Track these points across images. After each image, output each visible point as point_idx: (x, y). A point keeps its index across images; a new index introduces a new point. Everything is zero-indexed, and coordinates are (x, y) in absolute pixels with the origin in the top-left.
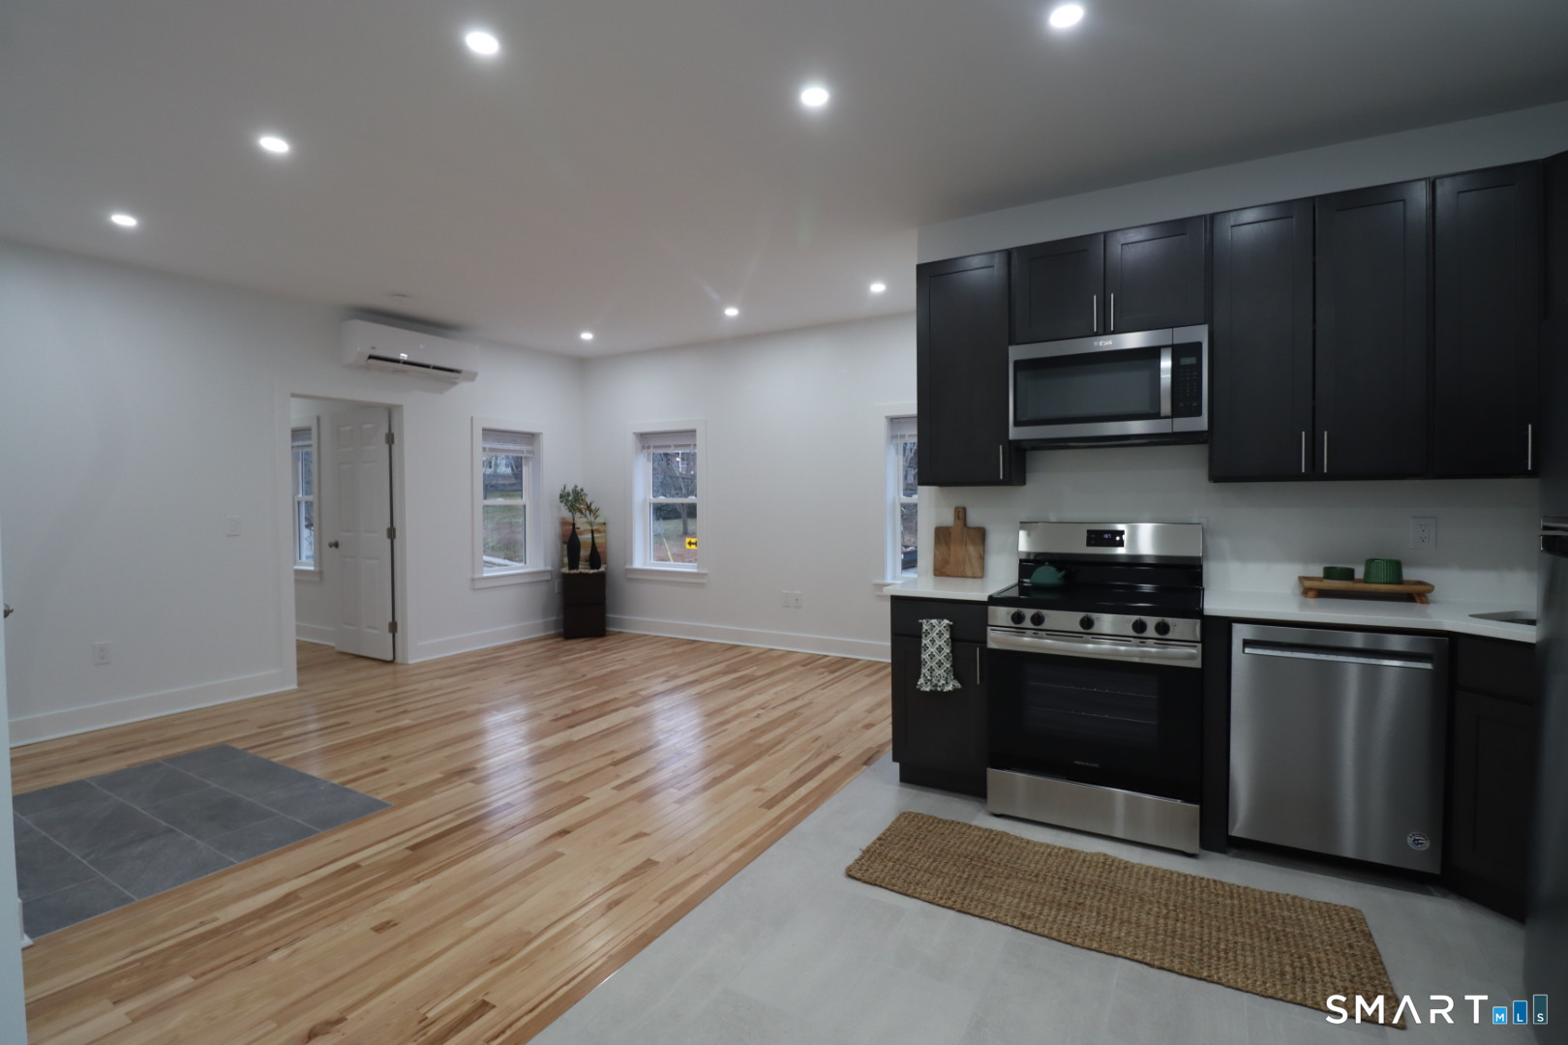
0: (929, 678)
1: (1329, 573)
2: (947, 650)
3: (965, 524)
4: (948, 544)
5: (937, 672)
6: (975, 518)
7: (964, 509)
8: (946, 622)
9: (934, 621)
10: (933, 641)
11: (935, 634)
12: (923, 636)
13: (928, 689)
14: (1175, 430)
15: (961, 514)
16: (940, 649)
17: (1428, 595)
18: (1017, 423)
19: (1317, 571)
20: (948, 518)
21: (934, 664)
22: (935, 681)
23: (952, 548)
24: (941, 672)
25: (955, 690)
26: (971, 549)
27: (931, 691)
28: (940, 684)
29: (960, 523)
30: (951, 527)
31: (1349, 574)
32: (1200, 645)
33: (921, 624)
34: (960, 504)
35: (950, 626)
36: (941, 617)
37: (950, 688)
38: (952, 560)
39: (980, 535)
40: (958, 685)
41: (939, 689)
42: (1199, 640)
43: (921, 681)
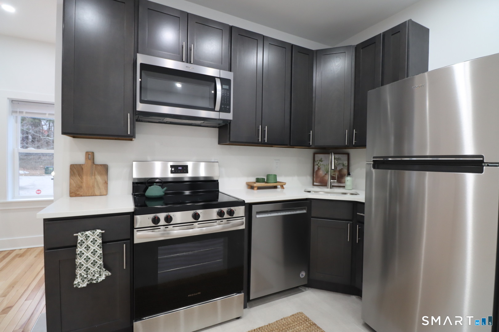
0: (85, 276)
1: (258, 180)
2: (100, 251)
3: (94, 163)
4: (80, 175)
5: (92, 269)
6: (100, 159)
7: (93, 153)
8: (99, 231)
9: (88, 233)
10: (88, 248)
11: (89, 242)
12: (78, 245)
13: (85, 285)
14: (220, 118)
15: (90, 156)
16: (94, 253)
17: (284, 186)
18: (142, 101)
19: (253, 180)
20: (80, 159)
21: (89, 265)
22: (90, 277)
23: (84, 177)
24: (96, 268)
25: (107, 277)
26: (99, 178)
27: (87, 284)
28: (95, 278)
29: (90, 162)
30: (83, 165)
31: (262, 180)
32: (244, 218)
33: (77, 237)
34: (90, 149)
35: (102, 234)
36: (94, 228)
37: (103, 277)
38: (84, 185)
39: (105, 169)
40: (109, 273)
41: (94, 282)
42: (244, 215)
43: (78, 281)
